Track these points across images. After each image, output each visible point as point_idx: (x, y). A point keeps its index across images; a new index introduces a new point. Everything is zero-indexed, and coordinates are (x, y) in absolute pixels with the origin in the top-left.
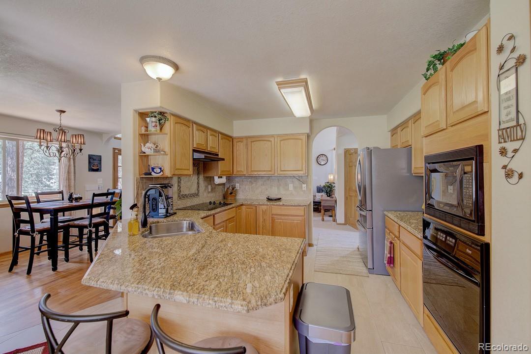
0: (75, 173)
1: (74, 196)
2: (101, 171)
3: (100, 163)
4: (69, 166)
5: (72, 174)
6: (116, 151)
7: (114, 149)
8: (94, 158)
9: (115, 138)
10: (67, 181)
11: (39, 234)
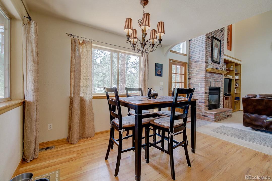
0: (148, 76)
1: (153, 92)
2: (162, 76)
3: (162, 70)
4: (145, 71)
5: (147, 77)
6: (171, 61)
7: (170, 60)
8: (159, 66)
9: (171, 51)
10: (144, 82)
11: (126, 130)
